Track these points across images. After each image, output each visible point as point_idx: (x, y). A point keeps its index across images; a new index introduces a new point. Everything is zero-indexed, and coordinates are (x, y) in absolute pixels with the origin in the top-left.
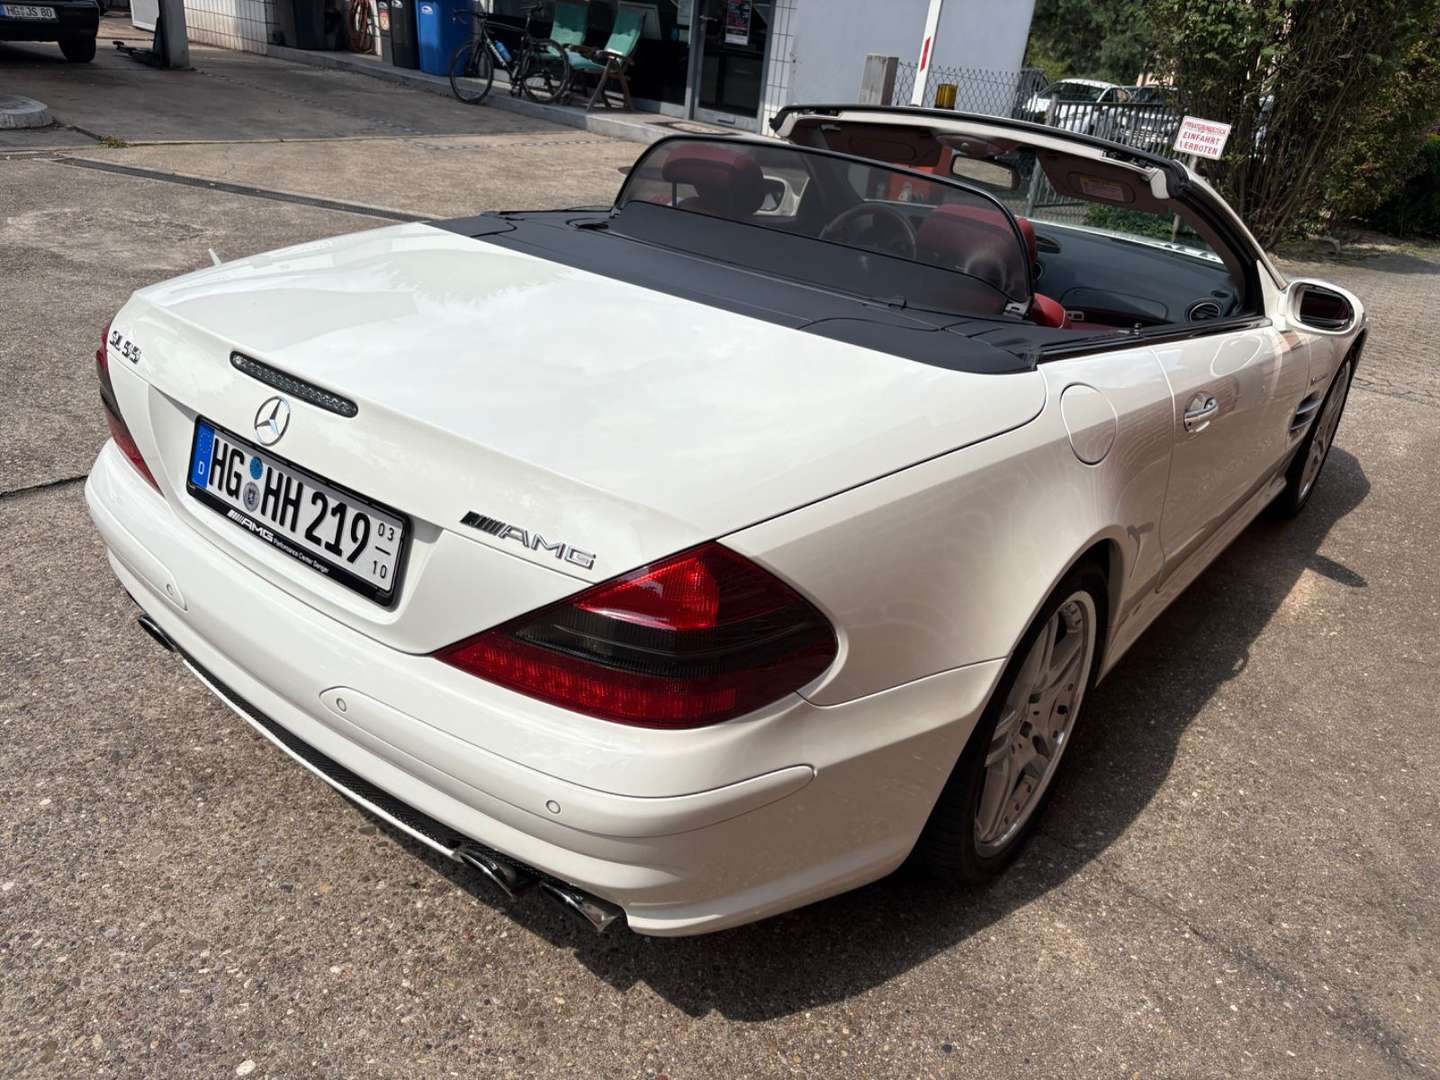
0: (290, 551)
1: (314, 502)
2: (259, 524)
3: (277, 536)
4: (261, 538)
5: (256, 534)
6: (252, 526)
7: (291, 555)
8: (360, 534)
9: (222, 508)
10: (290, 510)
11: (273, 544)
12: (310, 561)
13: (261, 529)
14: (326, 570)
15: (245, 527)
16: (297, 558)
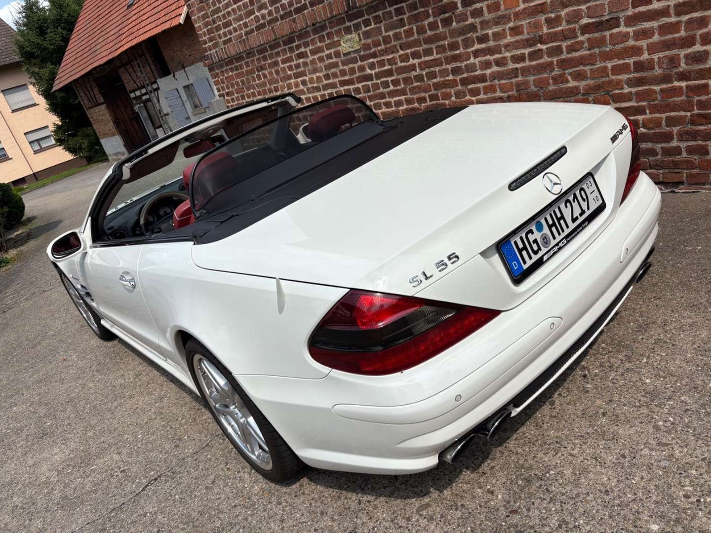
0: (574, 235)
1: (566, 207)
2: (557, 244)
3: (566, 237)
4: (563, 247)
5: (560, 249)
6: (556, 249)
7: (575, 235)
8: (584, 197)
9: (539, 263)
10: (562, 222)
11: (568, 242)
12: (581, 228)
13: (560, 244)
14: (587, 223)
15: (555, 253)
16: (578, 233)
